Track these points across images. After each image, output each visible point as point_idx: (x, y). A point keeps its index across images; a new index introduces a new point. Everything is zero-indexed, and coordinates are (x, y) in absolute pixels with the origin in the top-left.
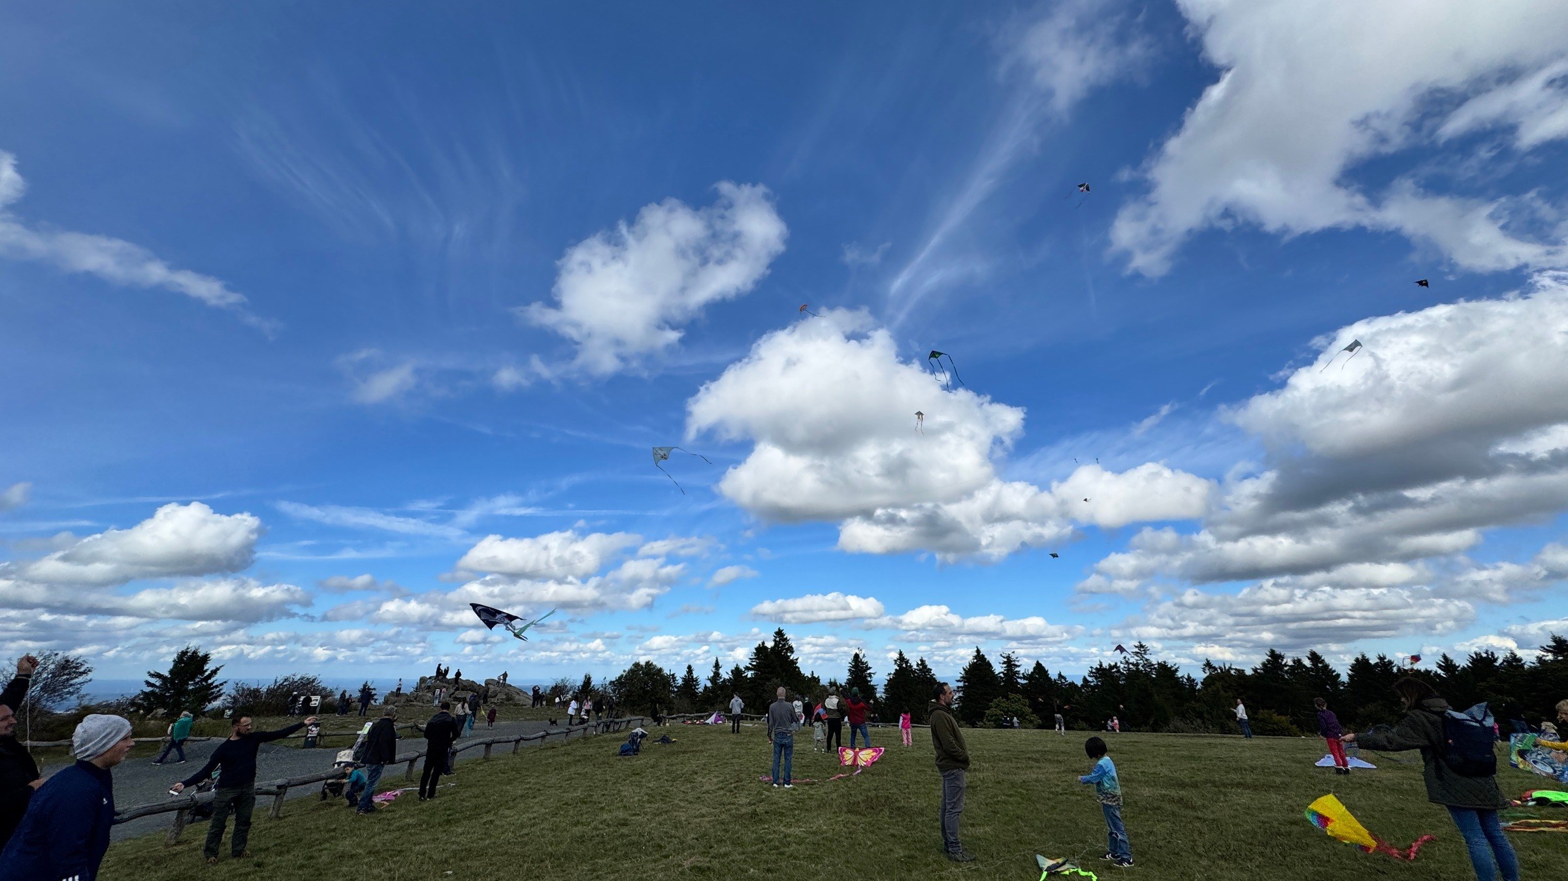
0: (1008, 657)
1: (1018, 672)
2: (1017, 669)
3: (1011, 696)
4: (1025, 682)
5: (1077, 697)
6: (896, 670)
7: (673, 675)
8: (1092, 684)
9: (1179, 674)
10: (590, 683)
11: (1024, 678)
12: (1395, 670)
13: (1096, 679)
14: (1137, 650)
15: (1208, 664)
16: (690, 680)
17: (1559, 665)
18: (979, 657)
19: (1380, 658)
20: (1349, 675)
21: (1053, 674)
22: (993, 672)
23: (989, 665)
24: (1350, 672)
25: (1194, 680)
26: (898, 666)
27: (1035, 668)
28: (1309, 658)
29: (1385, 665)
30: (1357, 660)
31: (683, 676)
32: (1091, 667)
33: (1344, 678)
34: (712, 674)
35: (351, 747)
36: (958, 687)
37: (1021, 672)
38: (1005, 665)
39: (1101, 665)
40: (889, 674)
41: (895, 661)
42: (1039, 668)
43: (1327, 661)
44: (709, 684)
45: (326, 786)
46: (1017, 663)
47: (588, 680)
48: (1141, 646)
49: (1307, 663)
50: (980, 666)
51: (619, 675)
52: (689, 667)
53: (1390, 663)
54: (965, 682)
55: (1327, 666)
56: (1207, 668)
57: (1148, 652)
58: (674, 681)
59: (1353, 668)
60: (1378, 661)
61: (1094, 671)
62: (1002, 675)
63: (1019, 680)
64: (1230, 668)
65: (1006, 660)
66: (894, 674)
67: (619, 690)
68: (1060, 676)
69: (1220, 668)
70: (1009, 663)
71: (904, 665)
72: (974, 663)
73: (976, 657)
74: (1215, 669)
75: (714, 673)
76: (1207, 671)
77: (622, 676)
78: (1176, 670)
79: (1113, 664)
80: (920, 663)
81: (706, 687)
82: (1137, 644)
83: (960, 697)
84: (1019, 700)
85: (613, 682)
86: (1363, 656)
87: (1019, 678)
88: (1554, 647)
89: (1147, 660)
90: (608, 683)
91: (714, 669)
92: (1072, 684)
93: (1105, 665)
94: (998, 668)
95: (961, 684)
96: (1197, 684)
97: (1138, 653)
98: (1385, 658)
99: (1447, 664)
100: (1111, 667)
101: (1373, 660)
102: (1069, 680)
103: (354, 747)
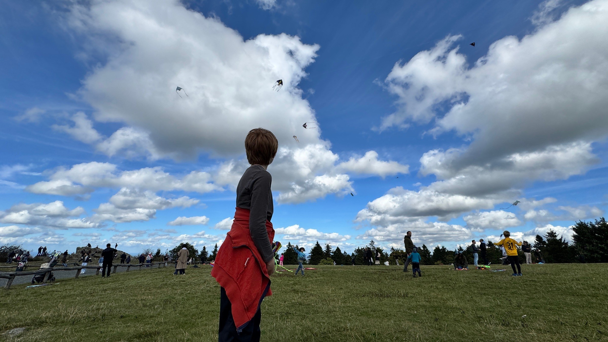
0: (328, 245)
1: (331, 250)
2: (330, 249)
3: (328, 258)
4: (333, 254)
5: (350, 259)
6: (287, 249)
7: (197, 250)
8: (355, 255)
9: (383, 252)
10: (160, 253)
11: (332, 253)
12: (446, 251)
13: (357, 253)
14: (371, 243)
15: (393, 249)
16: (204, 252)
17: (490, 249)
18: (318, 245)
19: (443, 247)
20: (433, 253)
21: (342, 252)
22: (322, 250)
23: (321, 248)
24: (434, 252)
25: (387, 254)
26: (288, 248)
27: (336, 249)
28: (423, 247)
29: (444, 249)
30: (436, 248)
31: (201, 251)
32: (356, 249)
33: (432, 254)
34: (214, 250)
35: (49, 262)
36: (309, 256)
37: (332, 250)
38: (326, 248)
39: (359, 248)
40: (284, 251)
41: (287, 246)
42: (338, 249)
43: (428, 248)
44: (212, 254)
45: (34, 279)
46: (330, 247)
47: (159, 252)
48: (372, 242)
49: (422, 249)
50: (317, 249)
51: (174, 248)
52: (204, 247)
53: (445, 248)
54: (312, 254)
55: (427, 249)
56: (392, 250)
57: (374, 244)
58: (197, 253)
59: (435, 250)
60: (442, 248)
61: (356, 250)
62: (325, 251)
63: (331, 253)
64: (399, 250)
65: (327, 246)
66: (286, 251)
67: (173, 254)
68: (345, 252)
69: (396, 250)
70: (328, 247)
71: (290, 248)
72: (315, 247)
73: (316, 245)
74: (394, 250)
75: (215, 249)
76: (392, 251)
77: (175, 248)
78: (383, 251)
79: (363, 248)
80: (296, 247)
81: (211, 255)
82: (371, 241)
83: (309, 259)
84: (330, 260)
85: (171, 251)
86: (438, 246)
87: (331, 252)
88: (488, 244)
89: (374, 247)
90: (168, 251)
91: (215, 248)
92: (348, 255)
93: (360, 248)
94: (324, 249)
95: (310, 255)
96: (388, 255)
97: (371, 244)
98: (444, 247)
99: (461, 249)
100: (362, 249)
101: (441, 248)
102: (348, 254)
103: (51, 262)
